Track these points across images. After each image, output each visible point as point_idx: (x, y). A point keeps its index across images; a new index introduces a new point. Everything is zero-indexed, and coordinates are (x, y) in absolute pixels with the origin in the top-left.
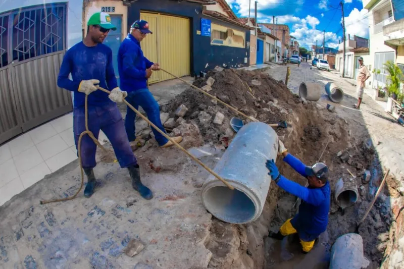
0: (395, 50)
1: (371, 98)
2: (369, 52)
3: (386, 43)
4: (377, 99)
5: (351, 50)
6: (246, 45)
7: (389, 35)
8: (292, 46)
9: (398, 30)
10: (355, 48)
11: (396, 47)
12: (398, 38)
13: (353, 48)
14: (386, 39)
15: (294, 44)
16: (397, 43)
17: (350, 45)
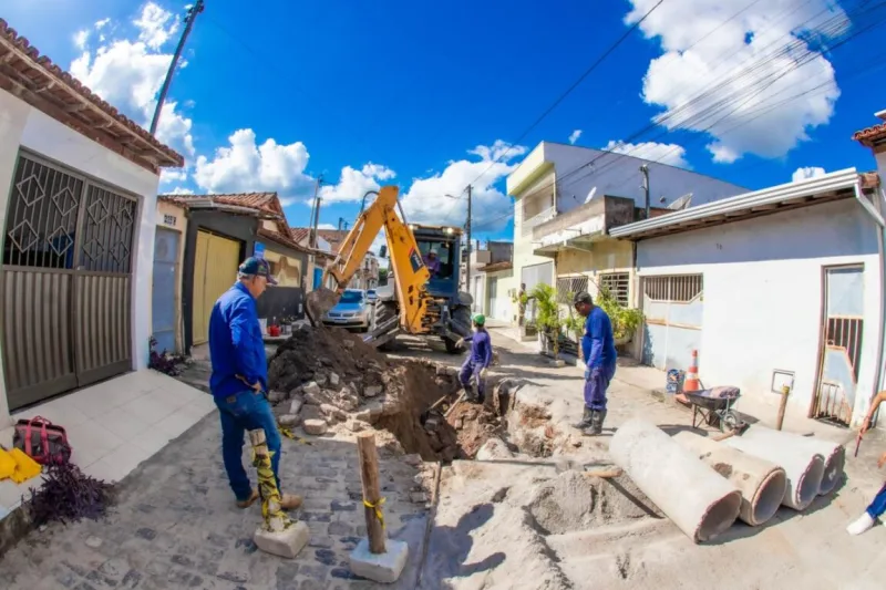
0: (553, 260)
1: (514, 340)
2: (511, 267)
3: (537, 252)
4: (524, 340)
5: (481, 269)
6: (302, 281)
7: (542, 240)
8: (367, 270)
9: (554, 232)
10: (488, 265)
11: (555, 255)
12: (554, 243)
13: (483, 265)
14: (537, 246)
15: (370, 267)
16: (555, 249)
17: (479, 260)
